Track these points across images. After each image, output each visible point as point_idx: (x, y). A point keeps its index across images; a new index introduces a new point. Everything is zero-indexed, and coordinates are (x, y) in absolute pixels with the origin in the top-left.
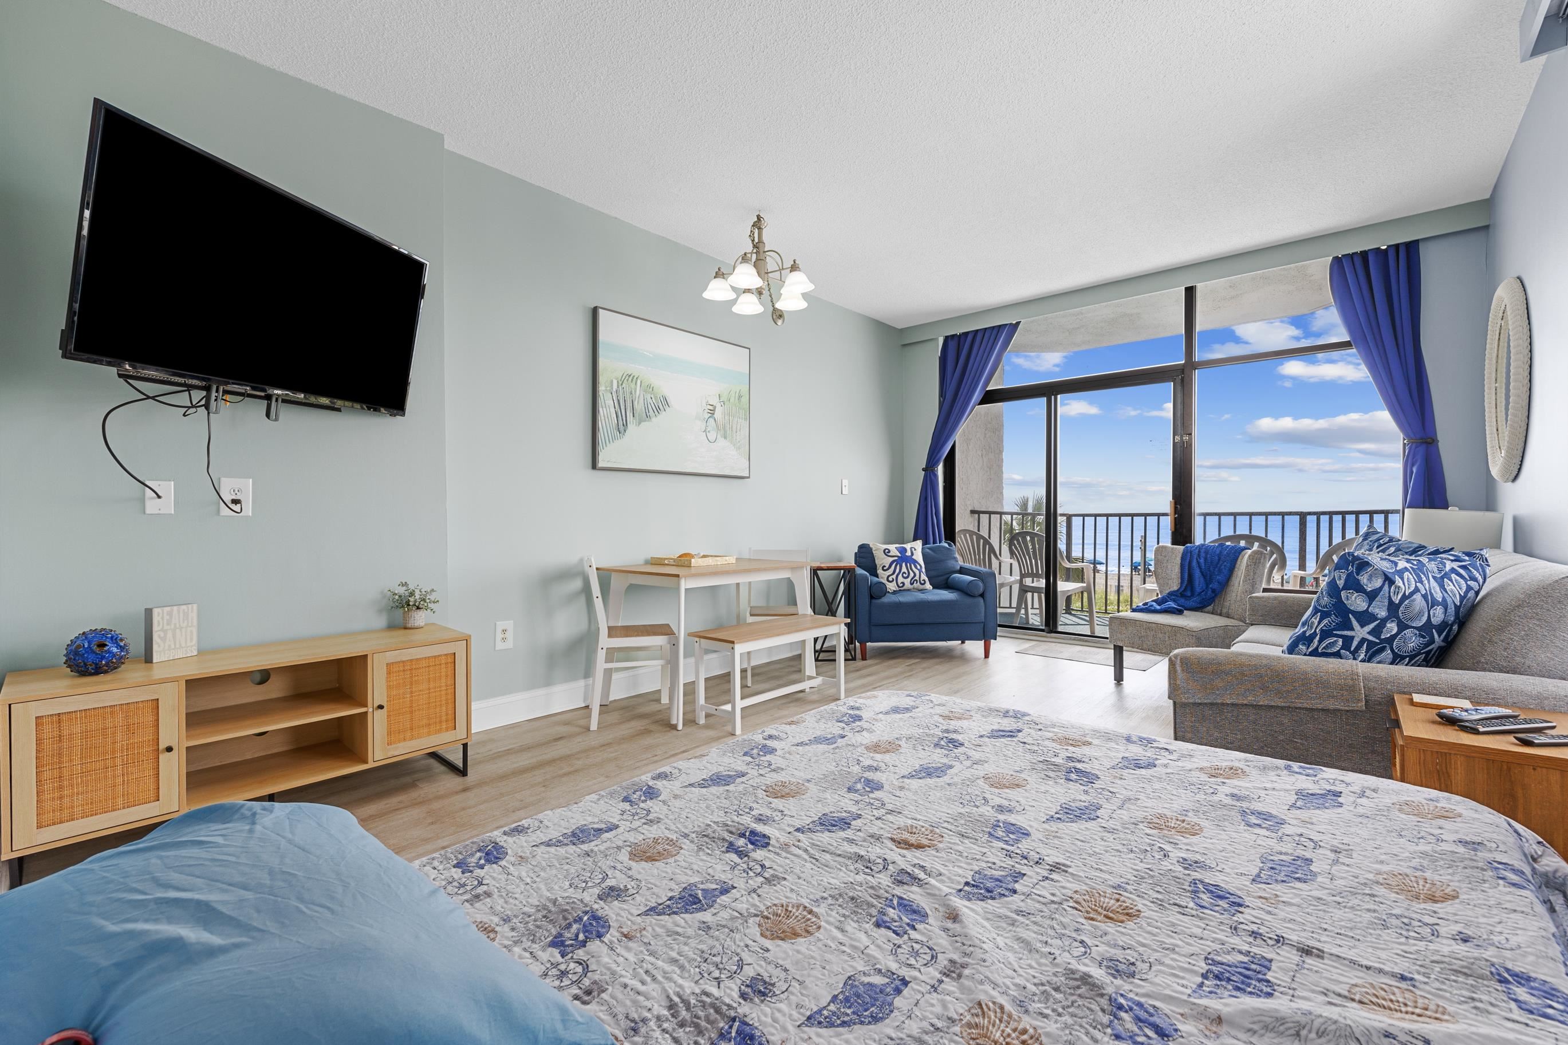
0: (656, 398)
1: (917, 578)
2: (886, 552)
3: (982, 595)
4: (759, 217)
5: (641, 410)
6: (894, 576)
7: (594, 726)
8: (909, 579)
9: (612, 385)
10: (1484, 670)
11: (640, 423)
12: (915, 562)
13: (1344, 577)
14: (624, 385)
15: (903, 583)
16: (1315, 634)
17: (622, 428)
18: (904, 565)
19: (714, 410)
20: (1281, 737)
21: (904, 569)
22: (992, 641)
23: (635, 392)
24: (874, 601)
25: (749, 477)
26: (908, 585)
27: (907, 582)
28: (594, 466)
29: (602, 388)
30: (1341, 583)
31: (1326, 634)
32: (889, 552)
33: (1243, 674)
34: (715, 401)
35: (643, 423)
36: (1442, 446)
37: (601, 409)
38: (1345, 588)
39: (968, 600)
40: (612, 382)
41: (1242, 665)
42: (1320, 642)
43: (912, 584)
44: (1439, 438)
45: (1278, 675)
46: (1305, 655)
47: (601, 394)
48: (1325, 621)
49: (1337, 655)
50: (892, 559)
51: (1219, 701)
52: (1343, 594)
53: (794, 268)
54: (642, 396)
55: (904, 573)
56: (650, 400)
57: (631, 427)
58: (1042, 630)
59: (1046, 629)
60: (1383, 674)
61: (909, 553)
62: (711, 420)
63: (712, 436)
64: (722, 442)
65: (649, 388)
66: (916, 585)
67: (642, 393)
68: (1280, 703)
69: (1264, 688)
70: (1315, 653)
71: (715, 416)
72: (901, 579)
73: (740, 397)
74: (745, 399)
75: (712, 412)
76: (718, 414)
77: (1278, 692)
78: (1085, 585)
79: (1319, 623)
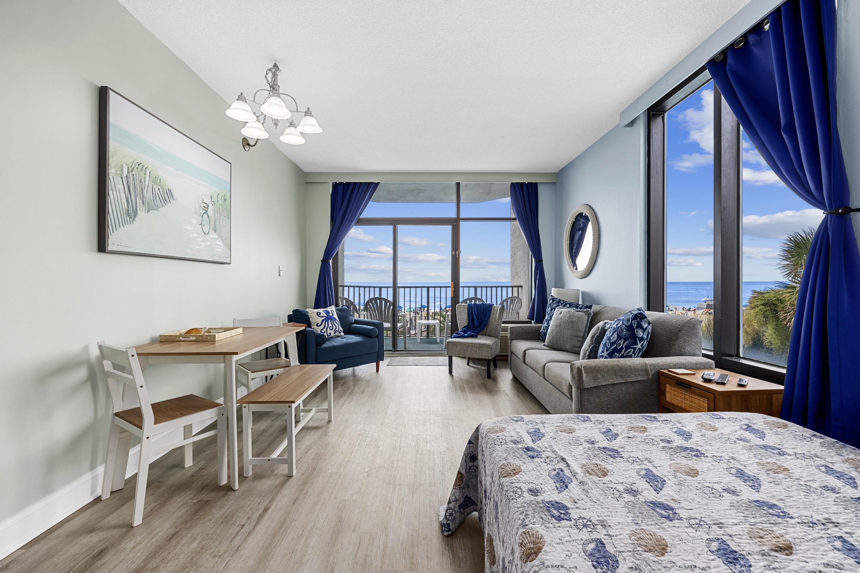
0: (163, 189)
1: (337, 329)
2: (318, 314)
3: (377, 337)
4: (275, 65)
5: (150, 198)
6: (325, 330)
7: (138, 520)
8: (333, 330)
9: (122, 170)
10: (672, 356)
11: (148, 211)
12: (335, 319)
13: (636, 323)
14: (134, 173)
15: (330, 333)
16: (622, 348)
17: (131, 214)
18: (329, 321)
19: (208, 208)
20: (621, 396)
21: (330, 325)
22: (381, 362)
23: (145, 181)
24: (319, 347)
25: (230, 263)
26: (333, 334)
27: (332, 332)
28: (102, 247)
29: (112, 171)
30: (635, 326)
31: (627, 348)
32: (320, 314)
33: (608, 370)
34: (208, 201)
35: (151, 211)
36: (544, 262)
37: (110, 192)
38: (636, 328)
39: (370, 340)
40: (122, 167)
41: (607, 366)
42: (625, 351)
43: (335, 333)
44: (543, 259)
45: (621, 369)
46: (618, 358)
47: (111, 176)
48: (627, 342)
49: (631, 356)
50: (322, 319)
51: (600, 385)
52: (636, 331)
53: (308, 113)
54: (151, 186)
55: (330, 327)
56: (157, 191)
57: (141, 214)
58: (391, 351)
59: (393, 350)
60: (653, 362)
61: (331, 314)
62: (205, 215)
63: (206, 229)
64: (213, 235)
65: (156, 180)
66: (337, 334)
67: (151, 183)
68: (622, 381)
69: (616, 375)
70: (623, 357)
71: (208, 212)
72: (329, 331)
73: (225, 200)
74: (228, 202)
75: (206, 208)
76: (210, 212)
77: (622, 377)
78: (402, 324)
79: (624, 343)
